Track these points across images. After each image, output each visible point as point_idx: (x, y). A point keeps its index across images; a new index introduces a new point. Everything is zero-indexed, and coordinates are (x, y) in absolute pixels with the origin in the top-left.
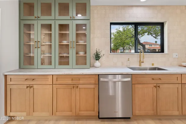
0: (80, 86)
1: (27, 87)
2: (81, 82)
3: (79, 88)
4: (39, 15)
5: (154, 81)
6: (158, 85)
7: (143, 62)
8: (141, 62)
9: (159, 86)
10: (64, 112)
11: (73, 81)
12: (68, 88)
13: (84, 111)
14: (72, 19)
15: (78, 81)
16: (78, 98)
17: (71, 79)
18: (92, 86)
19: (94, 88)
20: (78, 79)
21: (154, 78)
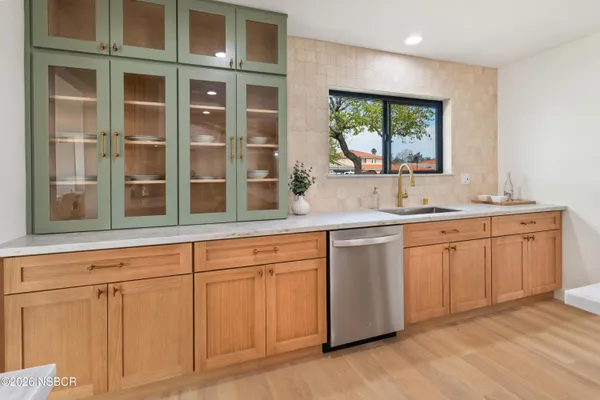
0: (278, 269)
1: (100, 292)
2: (282, 255)
3: (277, 275)
5: (445, 236)
6: (453, 245)
7: (406, 197)
8: (401, 197)
9: (454, 248)
10: (231, 355)
11: (258, 256)
12: (242, 279)
13: (289, 338)
14: (234, 67)
15: (274, 254)
16: (272, 302)
17: (252, 250)
18: (312, 265)
19: (317, 270)
20: (271, 248)
21: (444, 230)
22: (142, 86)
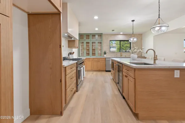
4: (85, 39)
8: (121, 55)
10: (95, 69)
11: (98, 60)
12: (96, 62)
13: (101, 69)
14: (97, 40)
19: (104, 62)
22: (88, 43)
